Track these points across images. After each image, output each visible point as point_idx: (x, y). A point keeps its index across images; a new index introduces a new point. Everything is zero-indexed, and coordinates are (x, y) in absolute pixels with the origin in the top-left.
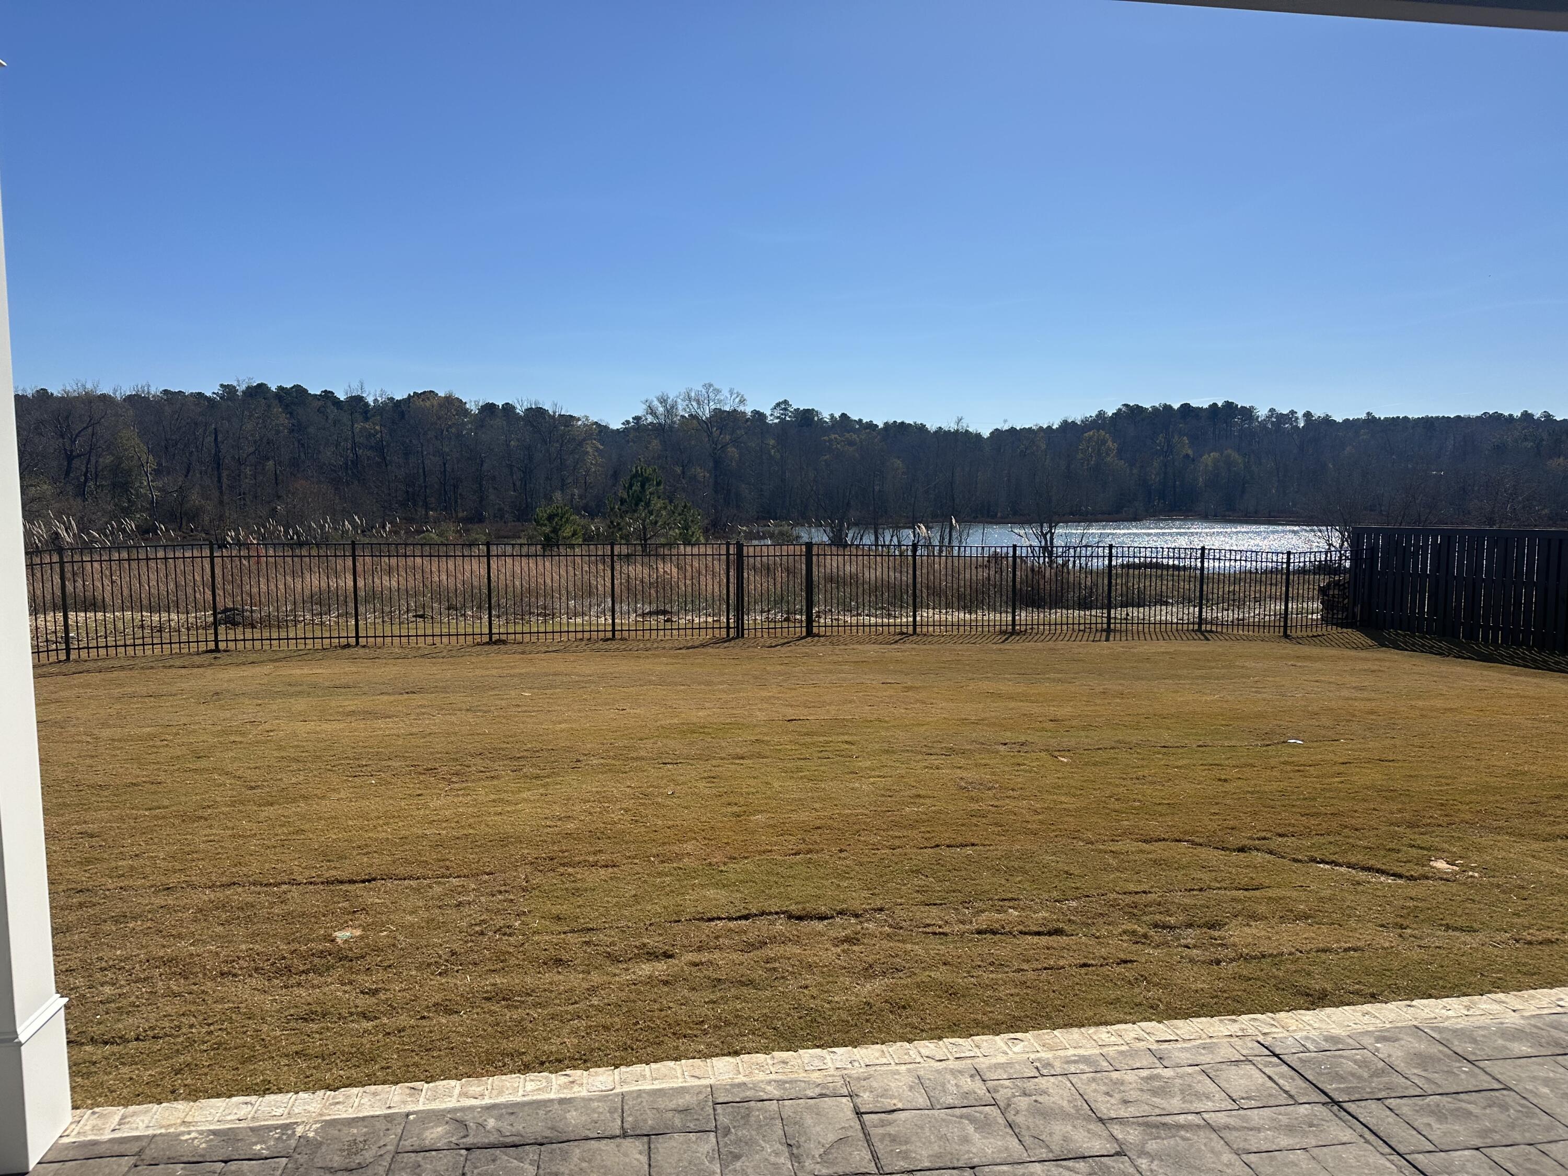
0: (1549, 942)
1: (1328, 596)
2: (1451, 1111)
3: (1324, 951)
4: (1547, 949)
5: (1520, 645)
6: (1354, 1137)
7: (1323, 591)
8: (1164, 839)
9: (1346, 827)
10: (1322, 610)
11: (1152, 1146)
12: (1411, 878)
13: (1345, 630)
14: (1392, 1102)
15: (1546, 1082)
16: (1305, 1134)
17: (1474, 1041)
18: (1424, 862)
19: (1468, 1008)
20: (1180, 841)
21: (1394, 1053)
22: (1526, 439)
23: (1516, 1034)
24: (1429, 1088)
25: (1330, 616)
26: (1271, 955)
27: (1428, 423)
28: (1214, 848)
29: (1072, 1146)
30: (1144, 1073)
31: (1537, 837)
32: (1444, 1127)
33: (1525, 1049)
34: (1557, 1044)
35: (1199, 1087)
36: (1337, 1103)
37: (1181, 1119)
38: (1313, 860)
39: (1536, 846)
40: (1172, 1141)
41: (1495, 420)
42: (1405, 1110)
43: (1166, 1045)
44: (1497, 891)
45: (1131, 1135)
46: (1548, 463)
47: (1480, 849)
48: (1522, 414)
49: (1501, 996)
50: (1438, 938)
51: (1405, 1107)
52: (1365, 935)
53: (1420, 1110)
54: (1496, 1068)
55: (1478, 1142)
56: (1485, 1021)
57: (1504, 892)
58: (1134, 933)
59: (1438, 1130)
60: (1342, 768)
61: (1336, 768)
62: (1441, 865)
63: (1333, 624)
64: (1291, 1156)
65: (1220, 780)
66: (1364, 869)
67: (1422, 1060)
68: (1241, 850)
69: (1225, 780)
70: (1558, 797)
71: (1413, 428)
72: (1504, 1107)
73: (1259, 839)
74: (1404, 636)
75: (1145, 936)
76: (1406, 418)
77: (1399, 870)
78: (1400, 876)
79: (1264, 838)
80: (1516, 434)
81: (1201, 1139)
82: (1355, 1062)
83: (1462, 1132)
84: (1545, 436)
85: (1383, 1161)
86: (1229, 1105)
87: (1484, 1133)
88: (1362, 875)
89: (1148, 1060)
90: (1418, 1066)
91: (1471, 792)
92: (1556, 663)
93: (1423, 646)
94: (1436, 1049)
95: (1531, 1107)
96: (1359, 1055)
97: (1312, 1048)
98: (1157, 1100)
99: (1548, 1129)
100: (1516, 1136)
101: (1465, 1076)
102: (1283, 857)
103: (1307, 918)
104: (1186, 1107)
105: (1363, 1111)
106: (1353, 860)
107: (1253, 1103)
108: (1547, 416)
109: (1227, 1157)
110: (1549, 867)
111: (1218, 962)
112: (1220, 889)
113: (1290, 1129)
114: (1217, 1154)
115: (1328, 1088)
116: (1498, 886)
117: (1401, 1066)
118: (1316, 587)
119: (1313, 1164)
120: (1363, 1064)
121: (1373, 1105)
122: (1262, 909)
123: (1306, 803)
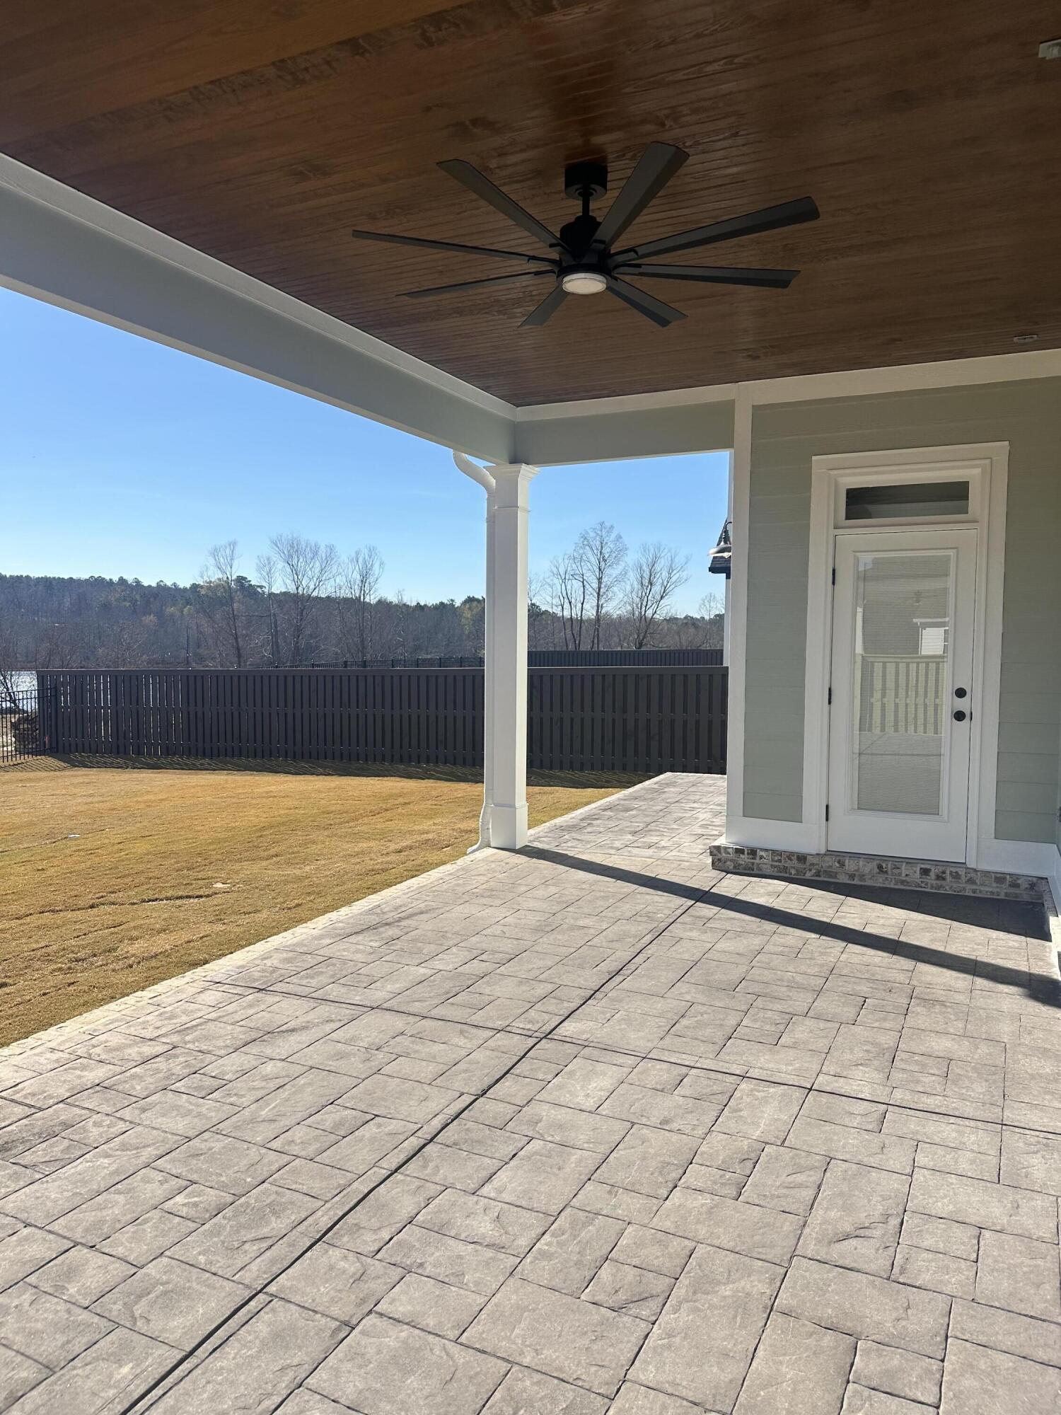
0: (298, 905)
1: (19, 730)
2: (315, 974)
3: (189, 942)
4: (299, 909)
5: (174, 754)
6: (282, 998)
7: (15, 726)
8: (31, 914)
9: (151, 878)
10: (15, 743)
11: (187, 1038)
12: (207, 896)
13: (39, 757)
14: (288, 980)
15: (344, 950)
16: (258, 1006)
17: (306, 946)
18: (210, 885)
19: (293, 934)
20: (43, 912)
21: (274, 962)
22: (125, 600)
23: (321, 937)
24: (300, 970)
25: (22, 747)
26: (161, 953)
27: (48, 584)
28: (72, 910)
29: (146, 1055)
30: (157, 1013)
31: (262, 859)
32: (316, 980)
33: (328, 941)
34: (340, 935)
35: (190, 1008)
36: (263, 990)
37: (194, 1023)
38: (144, 901)
39: (264, 863)
40: (197, 1033)
41: (99, 584)
42: (295, 981)
43: (155, 999)
44: (256, 891)
45: (175, 1039)
46: (143, 619)
47: (237, 872)
48: (119, 580)
49: (304, 925)
50: (246, 920)
51: (294, 979)
52: (206, 929)
53: (301, 978)
54: (321, 952)
55: (333, 980)
56: (304, 936)
57: (261, 890)
58: (60, 969)
59: (314, 982)
60: (121, 846)
61: (116, 847)
62: (219, 885)
63: (28, 754)
64: (259, 1015)
65: (39, 870)
66: (178, 898)
67: (289, 960)
68: (92, 907)
69: (43, 869)
70: (261, 836)
71: (35, 585)
72: (334, 965)
73: (98, 898)
74: (88, 757)
75: (70, 968)
76: (28, 577)
77: (200, 893)
78: (201, 897)
79: (102, 897)
80: (117, 596)
81: (211, 1026)
82: (259, 971)
83: (324, 979)
84: (138, 597)
85: (299, 1001)
86: (211, 1009)
87: (332, 976)
88: (178, 902)
89: (152, 1008)
90: (288, 963)
91: (210, 843)
92: (201, 764)
93: (105, 763)
94: (291, 955)
95: (345, 962)
96: (258, 968)
97: (233, 974)
98: (175, 1021)
99: (355, 966)
100: (344, 973)
101: (311, 960)
102: (123, 904)
103: (165, 931)
104: (192, 1017)
105: (277, 987)
106: (169, 895)
107: (224, 1004)
108: (138, 582)
109: (229, 1028)
110: (276, 872)
111: (131, 966)
112: (96, 931)
113: (250, 1006)
114: (224, 1028)
115: (254, 985)
116: (257, 888)
117: (281, 966)
118: (9, 724)
119: (270, 1014)
120: (264, 971)
121: (280, 984)
122: (135, 933)
123: (113, 871)
